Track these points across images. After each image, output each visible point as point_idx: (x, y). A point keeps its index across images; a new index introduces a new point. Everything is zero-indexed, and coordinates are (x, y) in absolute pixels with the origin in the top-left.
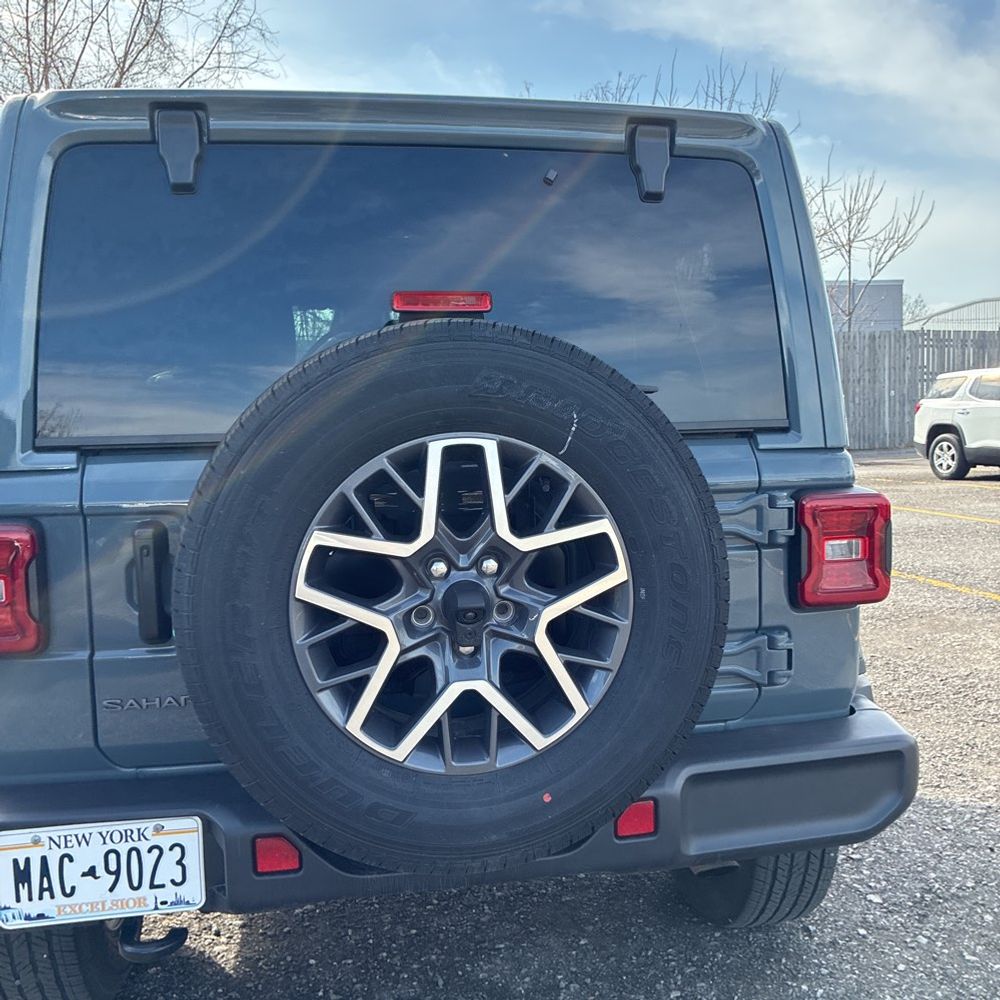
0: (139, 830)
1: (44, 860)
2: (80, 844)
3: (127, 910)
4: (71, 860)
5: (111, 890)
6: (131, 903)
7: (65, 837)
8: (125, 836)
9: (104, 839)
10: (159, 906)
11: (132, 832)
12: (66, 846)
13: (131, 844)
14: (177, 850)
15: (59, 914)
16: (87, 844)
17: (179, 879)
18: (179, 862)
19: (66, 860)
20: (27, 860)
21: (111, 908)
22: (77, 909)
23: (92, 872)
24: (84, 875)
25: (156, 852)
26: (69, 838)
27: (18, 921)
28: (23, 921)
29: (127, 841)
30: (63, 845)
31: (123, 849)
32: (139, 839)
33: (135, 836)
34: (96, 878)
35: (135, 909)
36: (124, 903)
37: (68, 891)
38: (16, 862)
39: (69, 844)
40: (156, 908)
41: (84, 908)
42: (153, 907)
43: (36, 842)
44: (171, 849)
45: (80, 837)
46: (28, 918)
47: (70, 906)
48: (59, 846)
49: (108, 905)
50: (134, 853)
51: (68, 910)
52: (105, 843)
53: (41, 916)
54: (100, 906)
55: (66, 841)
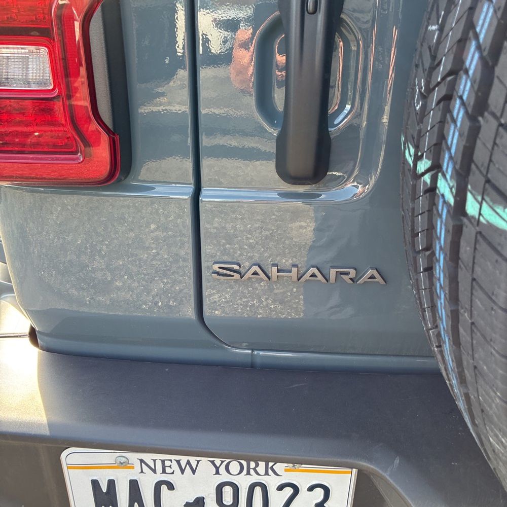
0: (266, 463)
1: (134, 486)
2: (183, 471)
4: (171, 487)
7: (163, 462)
8: (247, 468)
9: (217, 469)
11: (257, 464)
12: (164, 472)
13: (254, 478)
14: (319, 491)
16: (194, 471)
18: (319, 505)
19: (164, 488)
20: (111, 483)
23: (199, 504)
24: (188, 505)
25: (289, 491)
26: (168, 463)
29: (248, 473)
30: (159, 468)
31: (244, 482)
32: (267, 473)
33: (261, 470)
38: (95, 484)
39: (168, 470)
43: (124, 465)
44: (311, 489)
45: (183, 464)
48: (154, 471)
50: (258, 491)
52: (217, 473)
55: (164, 467)
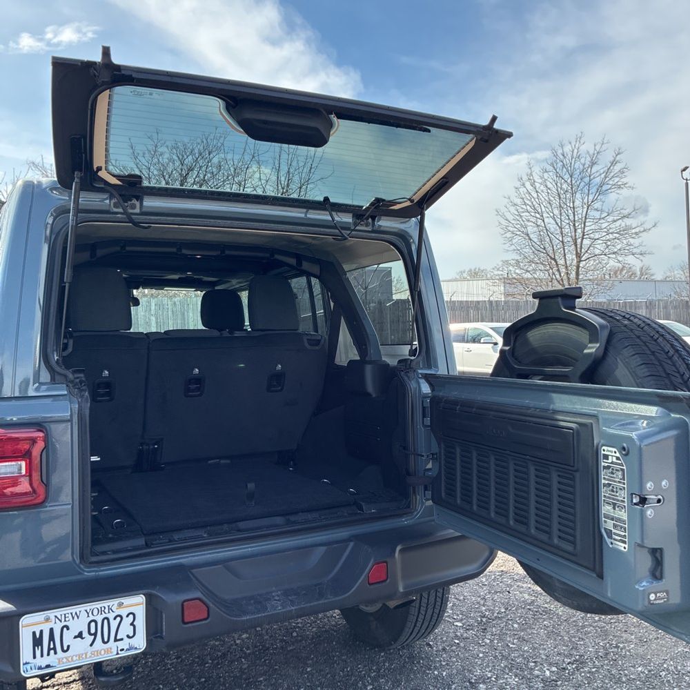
0: (109, 606)
1: (51, 630)
2: (73, 618)
3: (101, 656)
4: (68, 629)
5: (91, 645)
6: (103, 652)
7: (65, 615)
8: (100, 611)
9: (88, 614)
10: (119, 652)
11: (105, 608)
12: (65, 621)
13: (104, 615)
14: (131, 616)
15: (59, 664)
16: (78, 617)
17: (131, 635)
18: (132, 624)
19: (65, 629)
20: (41, 632)
21: (90, 657)
22: (70, 659)
23: (80, 635)
24: (75, 637)
25: (119, 619)
26: (67, 615)
27: (34, 671)
28: (37, 671)
29: (101, 614)
30: (63, 620)
31: (99, 619)
32: (109, 612)
33: (106, 611)
34: (82, 638)
35: (105, 655)
36: (99, 652)
37: (65, 648)
38: (34, 633)
39: (67, 619)
40: (118, 654)
41: (75, 658)
42: (115, 653)
43: (47, 620)
44: (127, 616)
45: (74, 614)
46: (40, 668)
47: (66, 658)
48: (61, 621)
49: (89, 655)
50: (106, 621)
51: (65, 660)
52: (88, 616)
53: (48, 666)
54: (84, 656)
55: (65, 617)
